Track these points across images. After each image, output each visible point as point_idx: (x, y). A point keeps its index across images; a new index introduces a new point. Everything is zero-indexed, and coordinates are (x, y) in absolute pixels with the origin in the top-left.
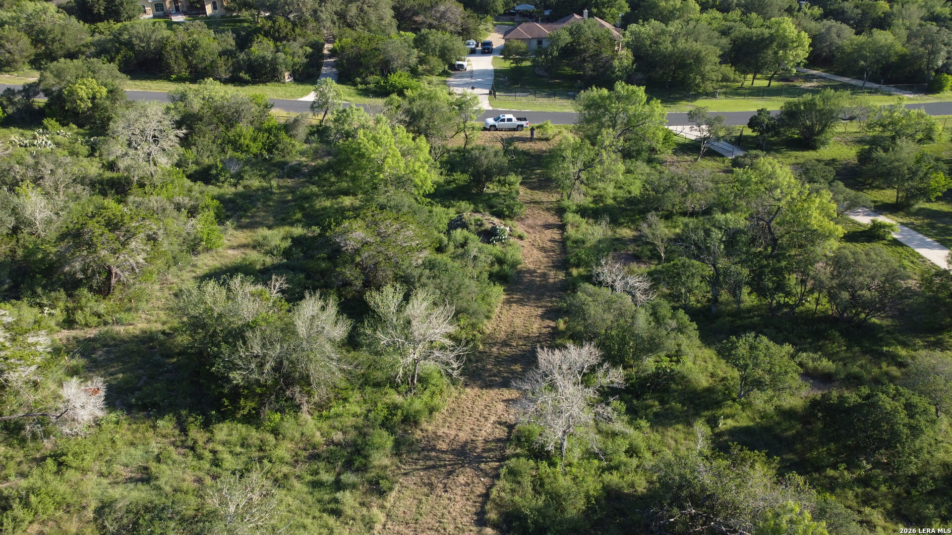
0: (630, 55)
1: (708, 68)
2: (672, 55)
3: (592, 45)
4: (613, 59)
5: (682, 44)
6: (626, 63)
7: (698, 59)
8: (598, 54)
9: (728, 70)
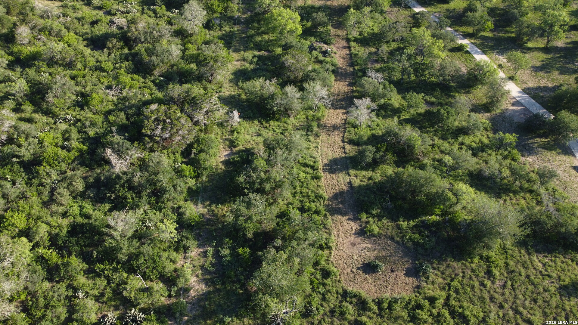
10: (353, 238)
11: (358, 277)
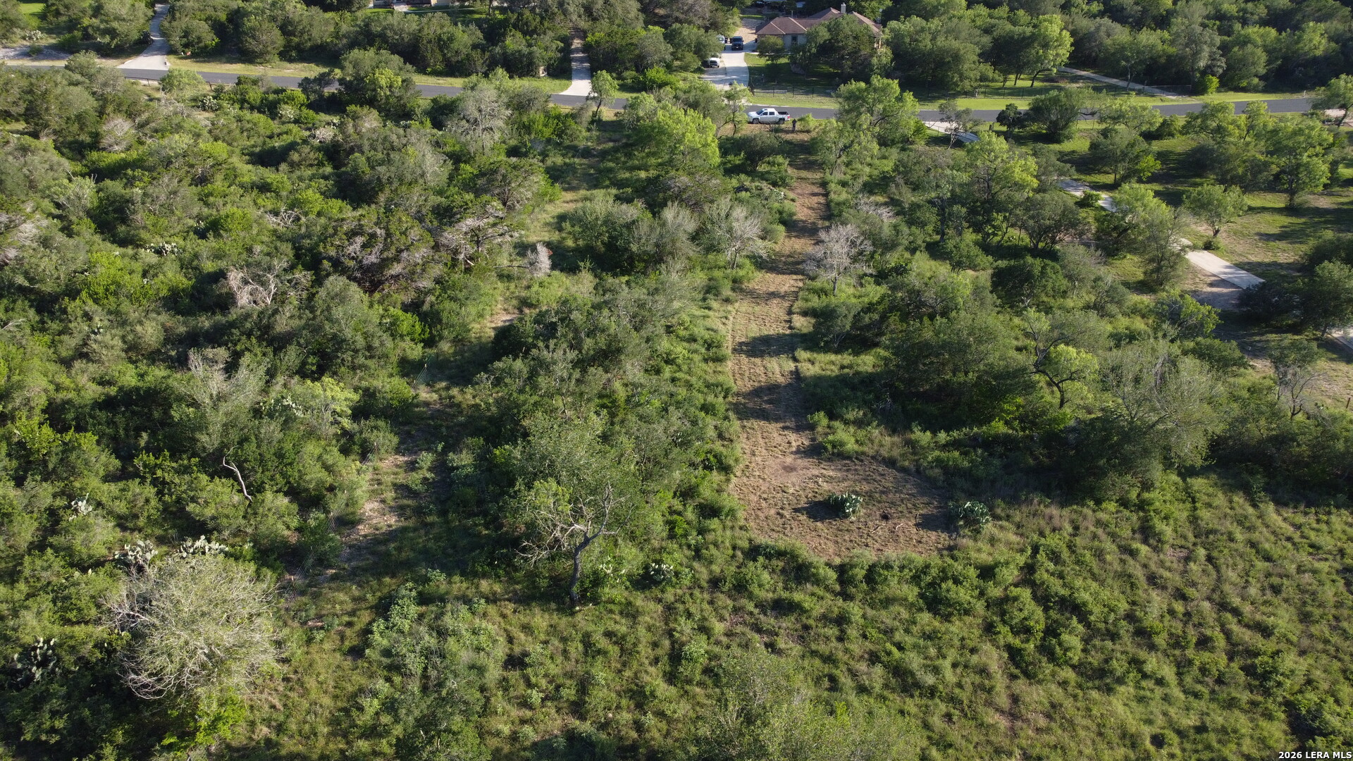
0: (889, 53)
1: (966, 66)
2: (931, 53)
3: (851, 42)
4: (872, 56)
5: (941, 42)
6: (884, 60)
7: (957, 58)
8: (856, 52)
9: (988, 69)
10: (789, 460)
11: (794, 524)
